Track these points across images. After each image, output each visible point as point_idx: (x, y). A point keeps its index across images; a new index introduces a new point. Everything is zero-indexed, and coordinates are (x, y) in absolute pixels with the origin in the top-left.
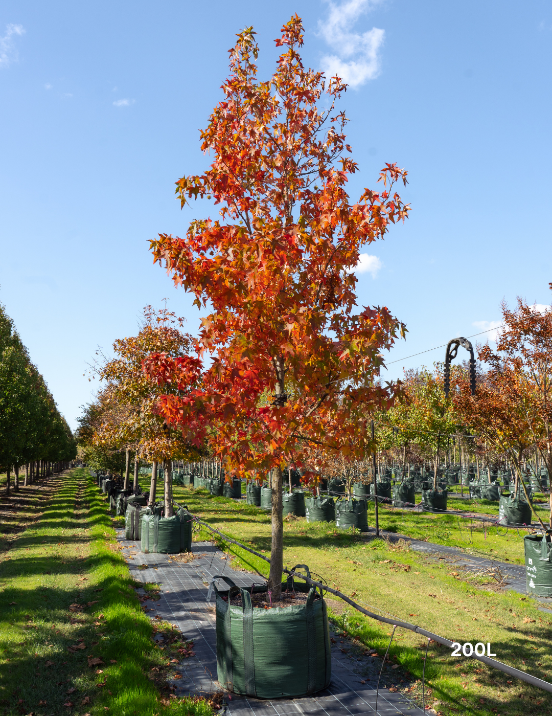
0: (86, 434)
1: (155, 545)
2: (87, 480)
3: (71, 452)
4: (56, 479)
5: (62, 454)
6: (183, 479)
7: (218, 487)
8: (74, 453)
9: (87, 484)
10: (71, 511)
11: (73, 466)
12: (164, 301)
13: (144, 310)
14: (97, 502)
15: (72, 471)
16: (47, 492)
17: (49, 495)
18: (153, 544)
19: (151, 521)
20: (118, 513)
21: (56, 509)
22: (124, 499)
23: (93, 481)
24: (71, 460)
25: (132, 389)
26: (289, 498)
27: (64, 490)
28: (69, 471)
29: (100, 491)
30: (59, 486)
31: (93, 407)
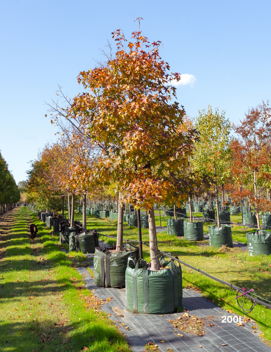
0: (33, 183)
1: (146, 305)
2: (31, 216)
3: (17, 197)
4: (10, 215)
5: (13, 199)
6: (99, 213)
7: (134, 220)
8: (19, 197)
9: (32, 219)
10: (29, 245)
11: (18, 205)
12: (137, 22)
13: (113, 35)
14: (47, 236)
15: (19, 209)
16: (5, 226)
17: (7, 229)
18: (143, 303)
19: (139, 276)
20: (71, 249)
21: (16, 245)
22: (76, 237)
23: (35, 216)
24: (17, 202)
25: (108, 123)
26: (219, 232)
27: (18, 225)
28: (16, 209)
29: (45, 225)
30: (13, 221)
31: (37, 162)
